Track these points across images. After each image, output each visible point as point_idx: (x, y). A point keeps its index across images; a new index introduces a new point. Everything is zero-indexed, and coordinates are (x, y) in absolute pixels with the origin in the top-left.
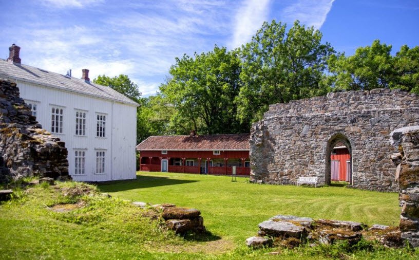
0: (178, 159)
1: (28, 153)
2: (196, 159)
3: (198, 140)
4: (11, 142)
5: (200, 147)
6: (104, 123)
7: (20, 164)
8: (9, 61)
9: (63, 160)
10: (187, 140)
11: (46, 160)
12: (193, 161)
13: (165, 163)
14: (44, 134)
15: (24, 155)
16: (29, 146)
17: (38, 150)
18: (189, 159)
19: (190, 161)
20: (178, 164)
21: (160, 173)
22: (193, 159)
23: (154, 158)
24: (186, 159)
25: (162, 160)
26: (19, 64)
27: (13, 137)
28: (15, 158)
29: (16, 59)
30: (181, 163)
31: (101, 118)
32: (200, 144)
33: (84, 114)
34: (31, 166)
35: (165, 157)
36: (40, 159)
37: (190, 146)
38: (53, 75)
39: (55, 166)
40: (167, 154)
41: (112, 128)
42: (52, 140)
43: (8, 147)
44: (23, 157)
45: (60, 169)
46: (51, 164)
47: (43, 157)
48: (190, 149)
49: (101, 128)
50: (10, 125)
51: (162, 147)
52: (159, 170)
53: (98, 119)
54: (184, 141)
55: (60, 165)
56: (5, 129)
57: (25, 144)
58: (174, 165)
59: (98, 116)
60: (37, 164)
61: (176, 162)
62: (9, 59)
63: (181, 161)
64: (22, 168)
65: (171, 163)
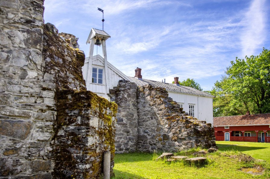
0: (238, 132)
1: (191, 132)
2: (252, 131)
3: (253, 118)
4: (175, 125)
5: (257, 123)
6: (193, 110)
7: (184, 139)
8: (136, 78)
9: (212, 136)
10: (244, 118)
11: (205, 136)
12: (250, 133)
13: (227, 135)
14: (193, 119)
15: (188, 133)
16: (192, 127)
17: (199, 129)
18: (247, 131)
19: (247, 133)
20: (238, 135)
21: (224, 141)
22: (250, 131)
23: (218, 132)
24: (245, 132)
25: (225, 133)
26: (141, 79)
27: (177, 122)
28: (180, 135)
29: (140, 76)
30: (240, 135)
31: (191, 107)
32: (256, 121)
33: (182, 105)
34: (194, 140)
35: (227, 131)
36: (202, 136)
37: (248, 122)
38: (159, 83)
39: (209, 140)
40: (229, 128)
41: (198, 113)
42: (202, 123)
43: (173, 129)
44: (187, 134)
45: (212, 142)
46: (207, 138)
47: (203, 134)
48: (248, 125)
49: (192, 113)
50: (174, 115)
51: (225, 124)
52: (223, 140)
53: (190, 108)
54: (242, 119)
55: (211, 139)
56: (170, 117)
57: (189, 126)
58: (234, 136)
59: (190, 106)
60: (200, 139)
61: (236, 134)
62: (136, 76)
63: (240, 133)
64: (186, 142)
65: (232, 134)
